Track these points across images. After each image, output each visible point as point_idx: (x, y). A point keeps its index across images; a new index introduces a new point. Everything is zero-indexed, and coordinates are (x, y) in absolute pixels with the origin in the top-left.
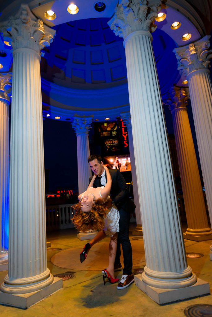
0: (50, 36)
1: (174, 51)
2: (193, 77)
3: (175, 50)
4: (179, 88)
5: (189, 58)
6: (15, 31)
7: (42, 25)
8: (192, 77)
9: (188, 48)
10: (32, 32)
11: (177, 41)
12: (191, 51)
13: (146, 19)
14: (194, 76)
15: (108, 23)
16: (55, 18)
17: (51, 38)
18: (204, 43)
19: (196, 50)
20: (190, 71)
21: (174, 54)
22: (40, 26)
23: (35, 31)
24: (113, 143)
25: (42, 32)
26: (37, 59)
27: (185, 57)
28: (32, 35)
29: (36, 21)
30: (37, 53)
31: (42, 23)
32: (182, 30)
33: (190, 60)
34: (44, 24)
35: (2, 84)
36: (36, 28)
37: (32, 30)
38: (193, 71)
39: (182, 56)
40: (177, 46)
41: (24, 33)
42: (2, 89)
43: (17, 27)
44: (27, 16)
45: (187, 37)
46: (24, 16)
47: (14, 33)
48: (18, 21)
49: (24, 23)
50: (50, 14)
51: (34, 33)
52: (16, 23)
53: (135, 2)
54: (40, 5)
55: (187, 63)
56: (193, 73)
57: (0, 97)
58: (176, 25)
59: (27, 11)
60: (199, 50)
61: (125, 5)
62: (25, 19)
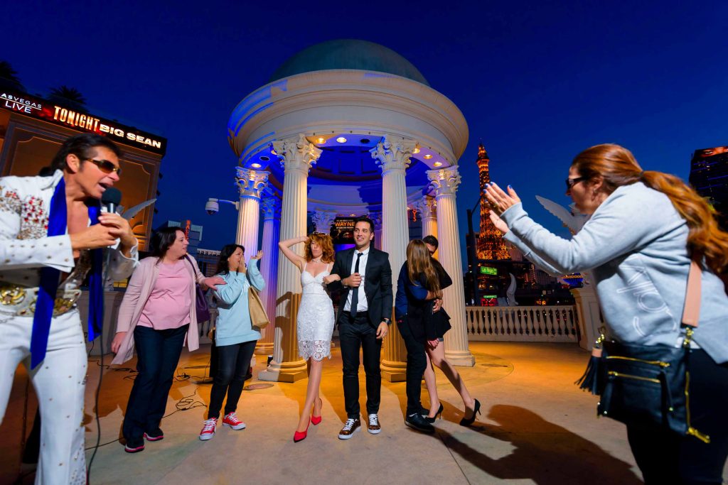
1: (426, 172)
2: (441, 201)
3: (428, 172)
6: (290, 154)
9: (439, 172)
11: (429, 166)
12: (441, 176)
13: (402, 160)
15: (370, 151)
16: (324, 143)
18: (452, 171)
19: (445, 176)
20: (439, 194)
21: (426, 175)
22: (311, 149)
23: (307, 154)
24: (346, 226)
25: (312, 154)
26: (305, 178)
27: (436, 180)
29: (308, 145)
30: (306, 173)
31: (312, 146)
32: (434, 160)
33: (440, 184)
34: (314, 146)
35: (256, 182)
36: (307, 151)
37: (304, 154)
38: (441, 194)
39: (433, 178)
40: (431, 169)
41: (298, 157)
42: (255, 187)
43: (292, 150)
44: (302, 143)
45: (438, 164)
46: (300, 143)
47: (288, 155)
48: (294, 145)
49: (299, 148)
50: (321, 141)
51: (305, 156)
52: (291, 146)
53: (395, 145)
54: (314, 134)
55: (438, 186)
56: (441, 197)
57: (253, 195)
58: (428, 156)
59: (303, 139)
60: (448, 176)
61: (386, 147)
62: (300, 146)
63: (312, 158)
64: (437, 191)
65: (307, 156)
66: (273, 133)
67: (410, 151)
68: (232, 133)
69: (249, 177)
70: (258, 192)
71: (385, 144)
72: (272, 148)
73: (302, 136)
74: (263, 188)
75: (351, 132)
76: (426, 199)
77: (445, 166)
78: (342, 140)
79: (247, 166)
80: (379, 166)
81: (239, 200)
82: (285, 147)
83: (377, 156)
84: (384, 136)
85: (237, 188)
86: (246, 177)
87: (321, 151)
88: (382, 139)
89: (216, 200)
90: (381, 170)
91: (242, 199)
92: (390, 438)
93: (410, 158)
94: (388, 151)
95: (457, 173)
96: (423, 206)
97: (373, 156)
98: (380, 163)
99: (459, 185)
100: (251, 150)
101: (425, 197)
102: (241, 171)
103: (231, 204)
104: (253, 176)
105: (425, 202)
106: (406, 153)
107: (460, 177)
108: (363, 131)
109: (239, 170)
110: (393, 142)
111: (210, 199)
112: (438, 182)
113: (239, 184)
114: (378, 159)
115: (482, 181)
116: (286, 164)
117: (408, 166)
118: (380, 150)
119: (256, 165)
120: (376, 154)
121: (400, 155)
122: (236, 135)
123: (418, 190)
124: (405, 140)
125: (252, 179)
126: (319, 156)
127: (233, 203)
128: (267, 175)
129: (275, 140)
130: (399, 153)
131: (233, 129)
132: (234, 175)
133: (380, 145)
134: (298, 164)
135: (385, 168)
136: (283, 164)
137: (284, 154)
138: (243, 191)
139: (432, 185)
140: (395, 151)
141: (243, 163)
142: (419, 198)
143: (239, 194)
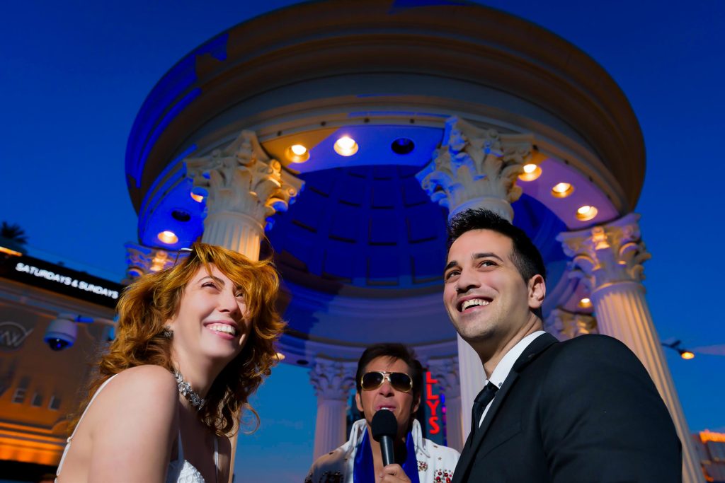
0: (291, 190)
1: (558, 239)
2: (607, 298)
3: (562, 237)
4: (571, 315)
5: (594, 255)
6: (220, 178)
7: (279, 170)
8: (603, 298)
9: (591, 235)
10: (255, 181)
11: (565, 219)
12: (599, 242)
13: (500, 177)
14: (608, 295)
15: (417, 176)
16: (307, 157)
17: (292, 194)
18: (625, 229)
19: (609, 241)
20: (599, 284)
21: (560, 243)
22: (272, 172)
23: (261, 181)
25: (275, 184)
26: (256, 235)
27: (585, 252)
28: (253, 187)
29: (266, 162)
30: (258, 224)
31: (278, 165)
32: (575, 200)
33: (597, 260)
34: (283, 168)
36: (264, 175)
37: (255, 178)
38: (606, 285)
39: (577, 249)
40: (565, 229)
41: (239, 184)
43: (226, 172)
44: (250, 153)
45: (587, 212)
46: (245, 154)
47: (217, 182)
48: (230, 159)
49: (242, 166)
50: (299, 152)
51: (260, 185)
52: (223, 162)
53: (477, 144)
54: (279, 134)
55: (592, 266)
56: (607, 291)
58: (562, 189)
59: (251, 143)
60: (616, 242)
61: (455, 149)
62: (244, 158)
63: (277, 193)
64: (593, 281)
65: (262, 186)
69: (151, 264)
71: (453, 142)
73: (249, 136)
75: (367, 121)
77: (603, 218)
78: (346, 146)
79: (150, 240)
84: (449, 120)
86: (146, 264)
87: (301, 183)
88: (445, 134)
89: (75, 316)
94: (460, 156)
97: (426, 184)
98: (443, 194)
100: (152, 198)
102: (135, 252)
104: (159, 262)
106: (508, 162)
108: (395, 116)
110: (471, 138)
111: (61, 315)
112: (592, 258)
114: (436, 187)
118: (442, 159)
119: (168, 237)
121: (492, 168)
130: (490, 161)
133: (441, 151)
134: (237, 201)
135: (455, 199)
137: (207, 184)
139: (578, 268)
140: (477, 154)
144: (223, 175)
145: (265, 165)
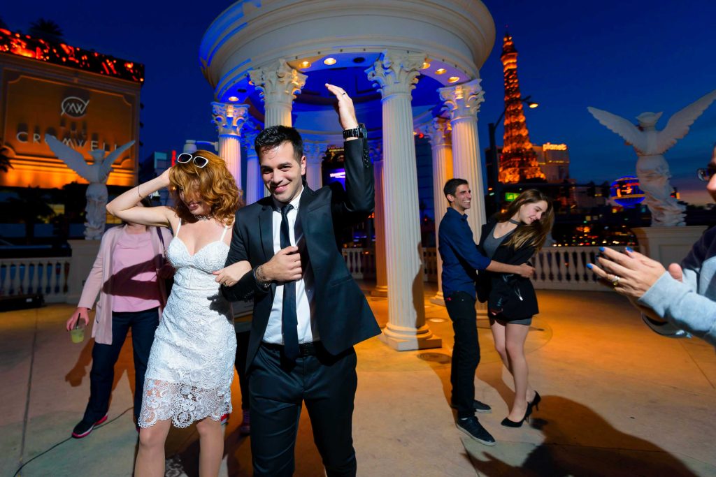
1: (437, 91)
2: (457, 125)
3: (441, 90)
7: (296, 74)
9: (455, 89)
11: (442, 82)
12: (458, 94)
13: (407, 81)
14: (459, 123)
15: (366, 71)
16: (309, 66)
19: (463, 94)
20: (455, 117)
21: (438, 93)
22: (293, 76)
23: (290, 82)
25: (296, 84)
26: (289, 111)
27: (452, 99)
29: (290, 71)
30: (289, 106)
31: (296, 72)
32: (448, 75)
33: (456, 104)
34: (298, 71)
35: (235, 118)
36: (290, 80)
37: (286, 83)
38: (458, 118)
39: (446, 98)
40: (443, 86)
41: (279, 87)
42: (235, 125)
43: (271, 80)
44: (283, 70)
45: (454, 79)
46: (281, 71)
47: (268, 85)
48: (273, 73)
49: (280, 77)
50: (305, 64)
51: (287, 86)
52: (271, 75)
53: (397, 62)
54: (296, 58)
55: (453, 107)
56: (458, 121)
57: (233, 134)
58: (441, 71)
59: (284, 65)
60: (467, 94)
61: (386, 66)
62: (281, 74)
63: (296, 87)
64: (452, 113)
65: (290, 85)
66: (249, 60)
67: (417, 68)
68: (205, 63)
69: (227, 113)
70: (238, 129)
71: (385, 62)
72: (248, 78)
73: (282, 61)
74: (242, 124)
75: (341, 51)
76: (438, 122)
77: (463, 80)
78: (330, 61)
79: (224, 100)
80: (378, 91)
81: (217, 140)
82: (264, 77)
83: (375, 78)
84: (383, 51)
85: (215, 127)
86: (224, 113)
87: (306, 77)
88: (381, 56)
89: (194, 141)
90: (379, 96)
91: (221, 139)
92: (399, 441)
93: (417, 77)
94: (388, 71)
95: (480, 88)
96: (434, 130)
97: (370, 77)
98: (379, 87)
99: (481, 103)
100: (226, 83)
101: (436, 119)
102: (217, 107)
103: (209, 144)
104: (231, 112)
105: (436, 126)
106: (411, 71)
107: (483, 93)
108: (355, 48)
109: (214, 106)
110: (394, 59)
111: (188, 141)
112: (454, 103)
113: (216, 122)
114: (375, 82)
115: (507, 82)
116: (265, 97)
117: (414, 87)
118: (379, 70)
119: (234, 99)
120: (373, 75)
121: (404, 75)
122: (209, 63)
123: (426, 111)
124: (410, 55)
125: (230, 116)
126: (303, 83)
127: (212, 143)
128: (246, 109)
129: (251, 69)
130: (403, 72)
131: (205, 59)
132: (210, 111)
133: (378, 64)
134: (279, 96)
135: (385, 92)
136: (263, 97)
137: (263, 85)
138: (221, 130)
139: (446, 106)
140: (397, 69)
141: (218, 97)
142: (428, 121)
143: (217, 133)
144: (270, 82)
145: (290, 74)
